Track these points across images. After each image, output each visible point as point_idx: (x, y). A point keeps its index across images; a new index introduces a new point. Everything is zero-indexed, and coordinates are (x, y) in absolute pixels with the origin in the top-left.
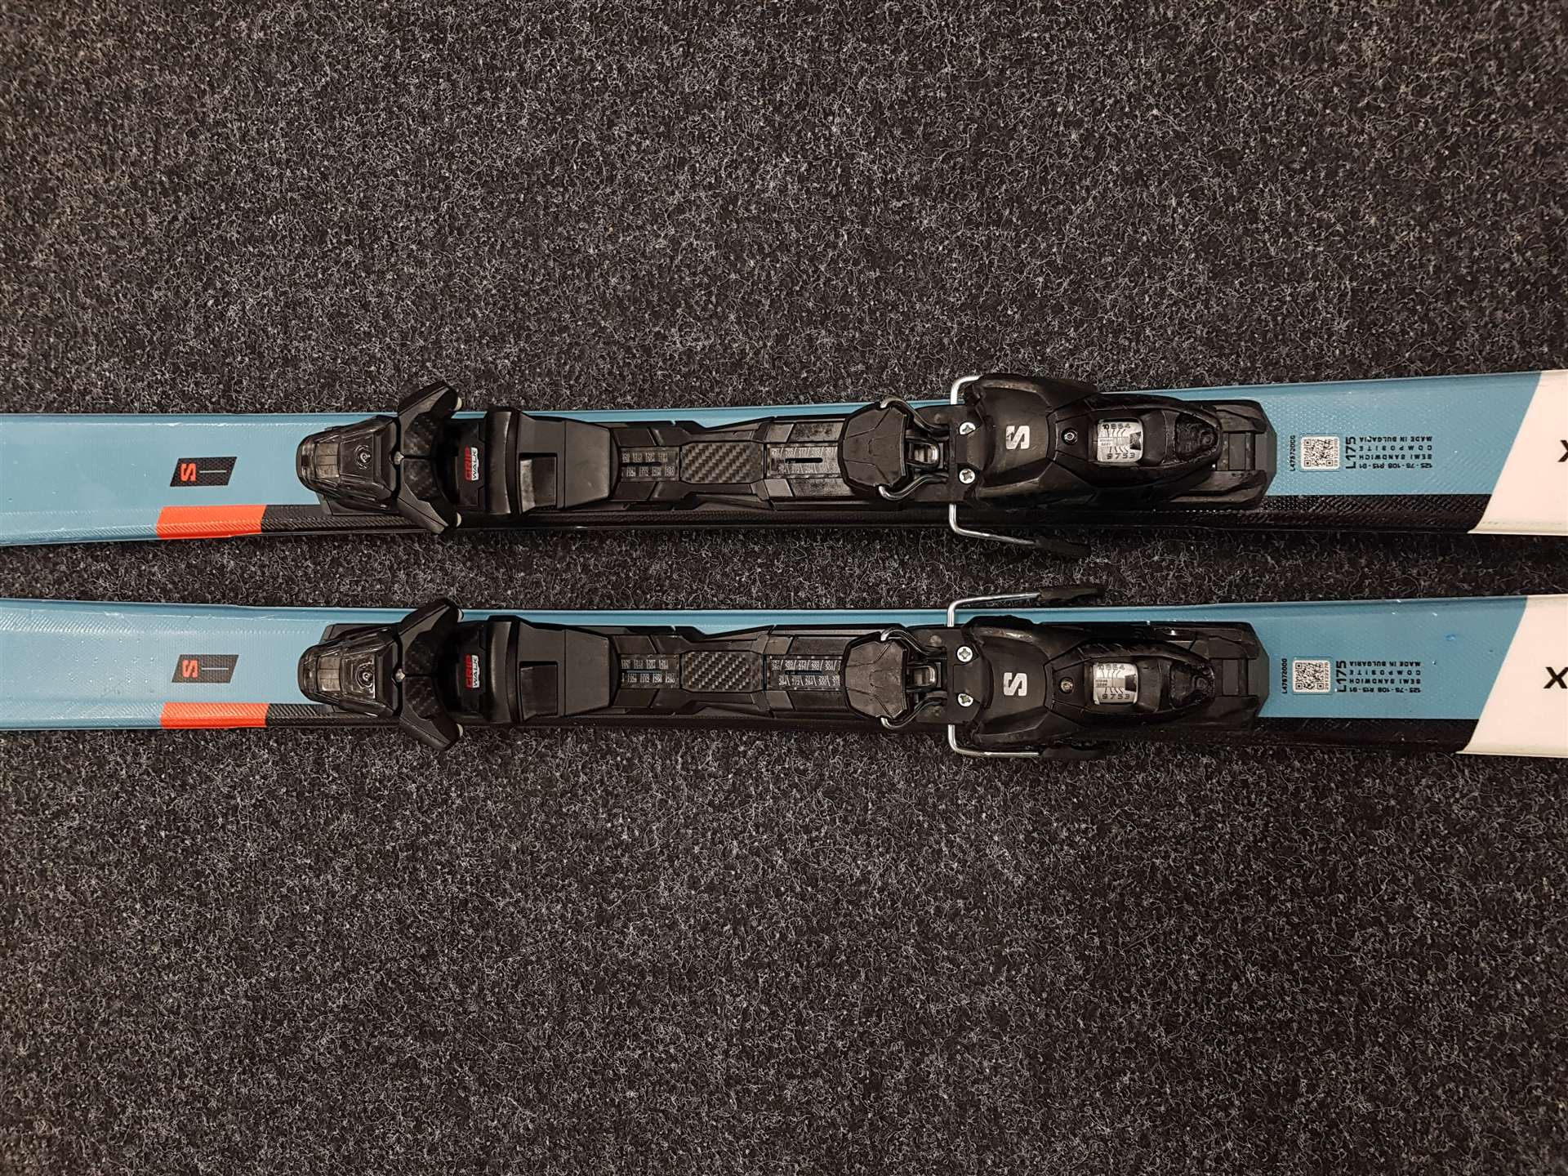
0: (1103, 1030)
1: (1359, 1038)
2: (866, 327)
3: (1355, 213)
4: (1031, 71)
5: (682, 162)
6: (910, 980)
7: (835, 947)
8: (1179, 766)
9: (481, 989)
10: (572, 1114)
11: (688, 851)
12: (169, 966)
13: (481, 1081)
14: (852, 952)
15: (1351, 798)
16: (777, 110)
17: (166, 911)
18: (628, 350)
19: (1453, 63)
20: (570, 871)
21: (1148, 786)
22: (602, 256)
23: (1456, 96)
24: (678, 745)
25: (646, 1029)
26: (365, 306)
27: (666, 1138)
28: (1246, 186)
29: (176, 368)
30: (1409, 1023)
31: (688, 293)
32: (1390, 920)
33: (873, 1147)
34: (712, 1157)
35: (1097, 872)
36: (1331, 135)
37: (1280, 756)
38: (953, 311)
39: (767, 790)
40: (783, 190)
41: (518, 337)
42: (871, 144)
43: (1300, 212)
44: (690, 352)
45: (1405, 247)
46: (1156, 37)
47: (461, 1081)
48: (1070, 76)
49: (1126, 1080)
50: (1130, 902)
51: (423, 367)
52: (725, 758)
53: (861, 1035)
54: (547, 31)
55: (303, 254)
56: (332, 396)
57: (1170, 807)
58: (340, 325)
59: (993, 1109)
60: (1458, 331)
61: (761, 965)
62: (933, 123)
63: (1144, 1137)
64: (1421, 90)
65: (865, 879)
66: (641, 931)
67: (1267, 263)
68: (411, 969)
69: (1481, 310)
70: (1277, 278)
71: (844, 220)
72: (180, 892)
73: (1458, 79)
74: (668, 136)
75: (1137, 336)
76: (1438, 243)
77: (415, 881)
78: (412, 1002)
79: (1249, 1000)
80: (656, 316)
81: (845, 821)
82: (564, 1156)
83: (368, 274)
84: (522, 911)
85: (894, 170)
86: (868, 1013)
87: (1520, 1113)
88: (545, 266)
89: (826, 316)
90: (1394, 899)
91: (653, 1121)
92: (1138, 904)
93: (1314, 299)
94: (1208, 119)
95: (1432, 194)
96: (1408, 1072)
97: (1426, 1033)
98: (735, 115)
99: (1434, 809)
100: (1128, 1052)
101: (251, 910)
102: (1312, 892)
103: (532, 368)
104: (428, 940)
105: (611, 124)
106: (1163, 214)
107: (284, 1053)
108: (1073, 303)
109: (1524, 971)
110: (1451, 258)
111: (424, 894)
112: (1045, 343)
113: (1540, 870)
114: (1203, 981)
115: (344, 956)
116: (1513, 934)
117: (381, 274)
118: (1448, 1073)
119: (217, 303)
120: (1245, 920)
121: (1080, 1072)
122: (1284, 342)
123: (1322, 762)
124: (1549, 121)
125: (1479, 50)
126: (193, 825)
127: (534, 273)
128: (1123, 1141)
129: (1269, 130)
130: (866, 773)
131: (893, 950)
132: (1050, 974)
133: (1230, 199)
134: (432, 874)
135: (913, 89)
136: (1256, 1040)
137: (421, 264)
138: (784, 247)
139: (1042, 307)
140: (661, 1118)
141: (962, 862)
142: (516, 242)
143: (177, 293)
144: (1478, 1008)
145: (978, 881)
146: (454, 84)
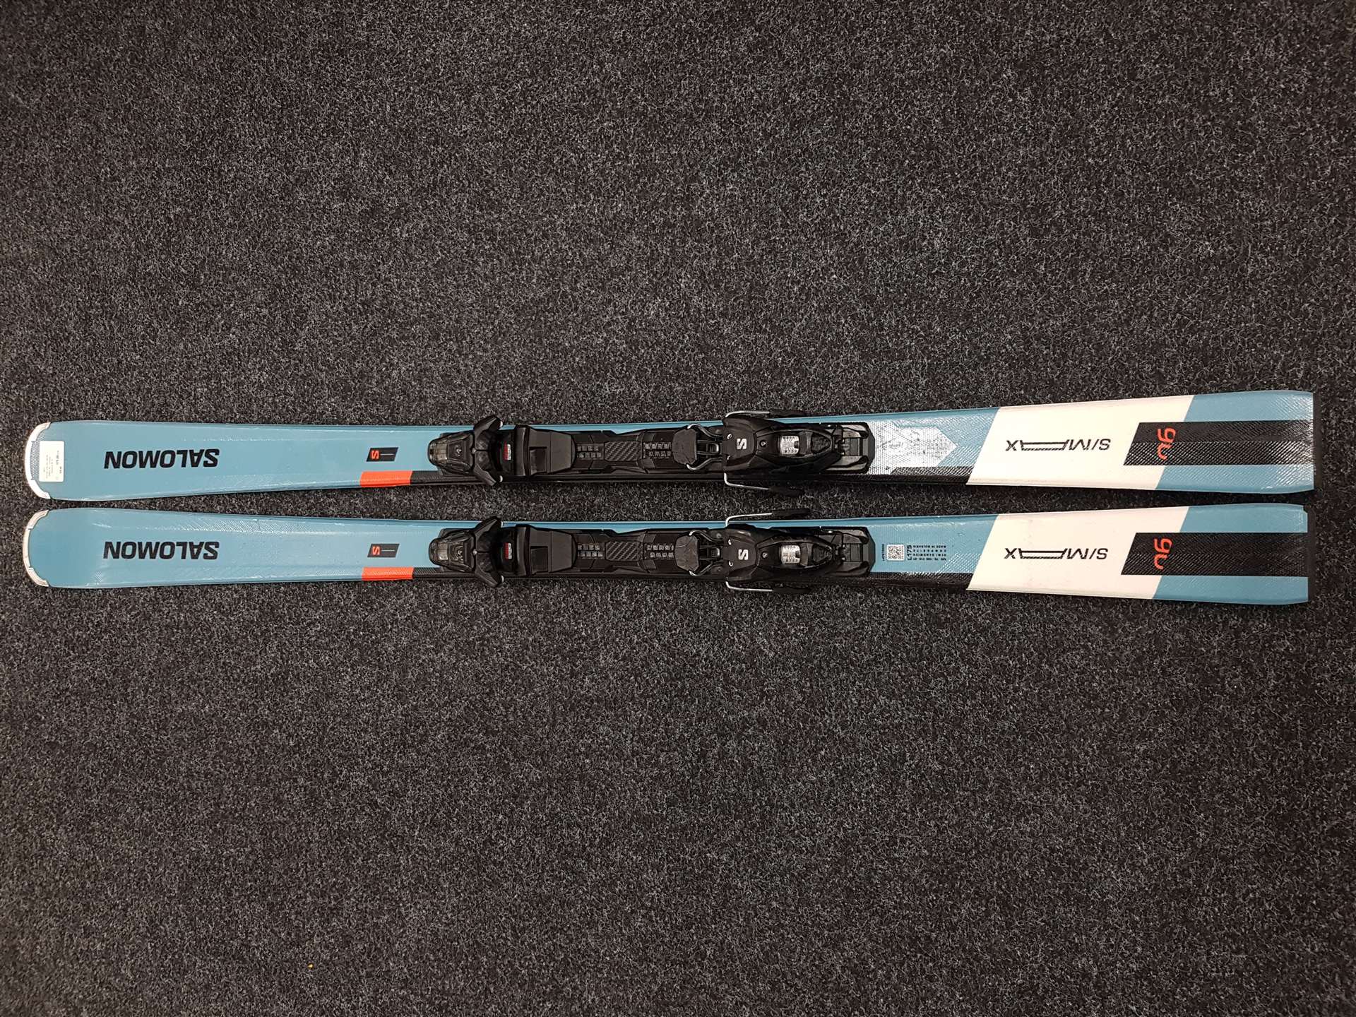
0: (812, 728)
1: (934, 733)
2: (698, 382)
3: (930, 326)
4: (775, 256)
5: (610, 301)
6: (720, 704)
7: (684, 687)
8: (847, 598)
9: (515, 709)
10: (559, 772)
11: (613, 640)
12: (364, 700)
13: (515, 755)
14: (692, 690)
15: (930, 613)
16: (655, 276)
17: (363, 672)
18: (584, 393)
19: (978, 251)
20: (558, 651)
21: (832, 607)
22: (572, 346)
23: (979, 267)
24: (609, 589)
25: (594, 729)
26: (459, 371)
27: (603, 782)
28: (878, 313)
29: (367, 403)
30: (959, 726)
31: (612, 365)
32: (949, 674)
33: (702, 786)
34: (625, 792)
35: (809, 650)
36: (919, 287)
37: (895, 593)
38: (739, 374)
39: (650, 610)
40: (657, 315)
41: (532, 387)
42: (699, 293)
43: (904, 326)
44: (614, 395)
45: (953, 343)
46: (835, 239)
47: (506, 755)
48: (794, 259)
49: (823, 753)
50: (824, 665)
51: (487, 402)
52: (631, 595)
53: (696, 731)
54: (545, 235)
55: (429, 345)
56: (444, 416)
57: (843, 618)
58: (447, 379)
59: (760, 768)
60: (980, 383)
61: (648, 696)
62: (729, 282)
63: (832, 781)
64: (962, 265)
65: (698, 654)
66: (592, 680)
67: (888, 351)
68: (482, 700)
69: (991, 373)
70: (892, 358)
71: (687, 329)
72: (370, 662)
73: (981, 258)
74: (603, 288)
75: (826, 386)
76: (970, 340)
77: (484, 656)
78: (482, 716)
79: (881, 713)
80: (598, 376)
81: (688, 626)
82: (555, 792)
83: (460, 355)
84: (535, 671)
85: (710, 305)
86: (699, 720)
87: (1012, 770)
88: (545, 351)
89: (679, 376)
90: (950, 664)
91: (598, 774)
92: (828, 666)
93: (910, 368)
94: (860, 280)
95: (968, 316)
96: (959, 749)
97: (967, 731)
98: (634, 279)
99: (969, 620)
100: (823, 739)
101: (404, 671)
102: (911, 661)
103: (539, 402)
104: (489, 685)
105: (576, 282)
106: (838, 327)
107: (420, 742)
108: (795, 370)
109: (1014, 700)
110: (976, 347)
111: (487, 662)
112: (782, 390)
113: (1021, 650)
114: (860, 705)
115: (450, 693)
116: (1008, 682)
117: (466, 355)
118: (977, 751)
119: (387, 369)
120: (880, 674)
121: (801, 749)
122: (896, 390)
123: (915, 596)
124: (1024, 280)
125: (990, 243)
126: (376, 629)
127: (540, 355)
128: (822, 784)
129: (888, 285)
130: (698, 602)
131: (712, 690)
132: (787, 701)
133: (870, 319)
134: (492, 652)
135: (719, 265)
136: (884, 733)
137: (485, 350)
138: (658, 343)
139: (781, 372)
140: (601, 773)
141: (745, 646)
142: (531, 341)
143: (367, 364)
144: (992, 718)
145: (752, 655)
146: (501, 261)
